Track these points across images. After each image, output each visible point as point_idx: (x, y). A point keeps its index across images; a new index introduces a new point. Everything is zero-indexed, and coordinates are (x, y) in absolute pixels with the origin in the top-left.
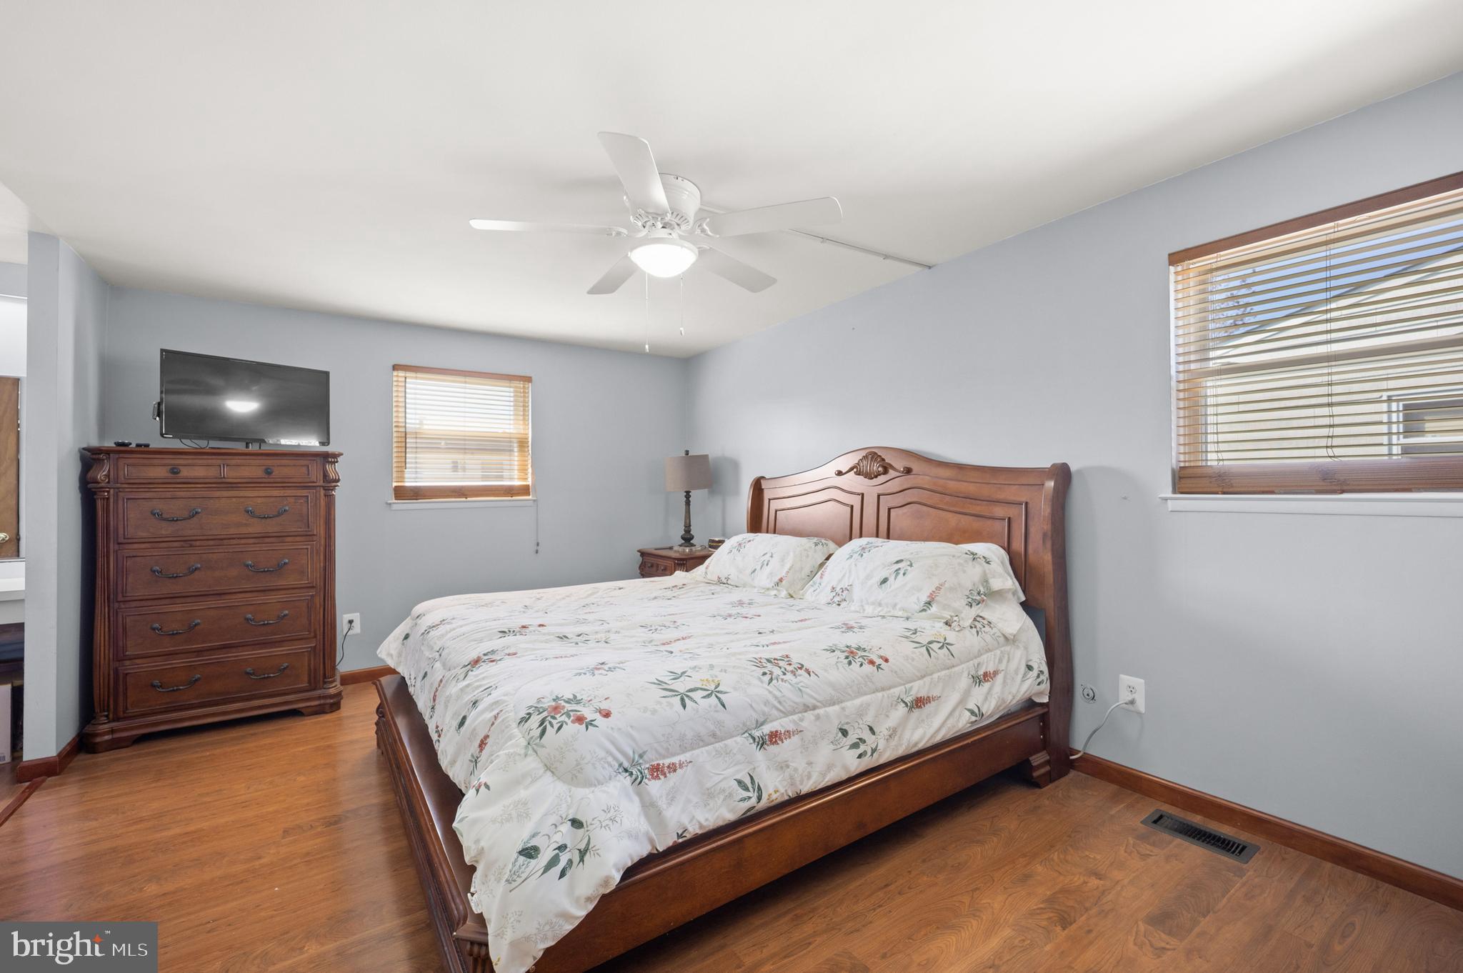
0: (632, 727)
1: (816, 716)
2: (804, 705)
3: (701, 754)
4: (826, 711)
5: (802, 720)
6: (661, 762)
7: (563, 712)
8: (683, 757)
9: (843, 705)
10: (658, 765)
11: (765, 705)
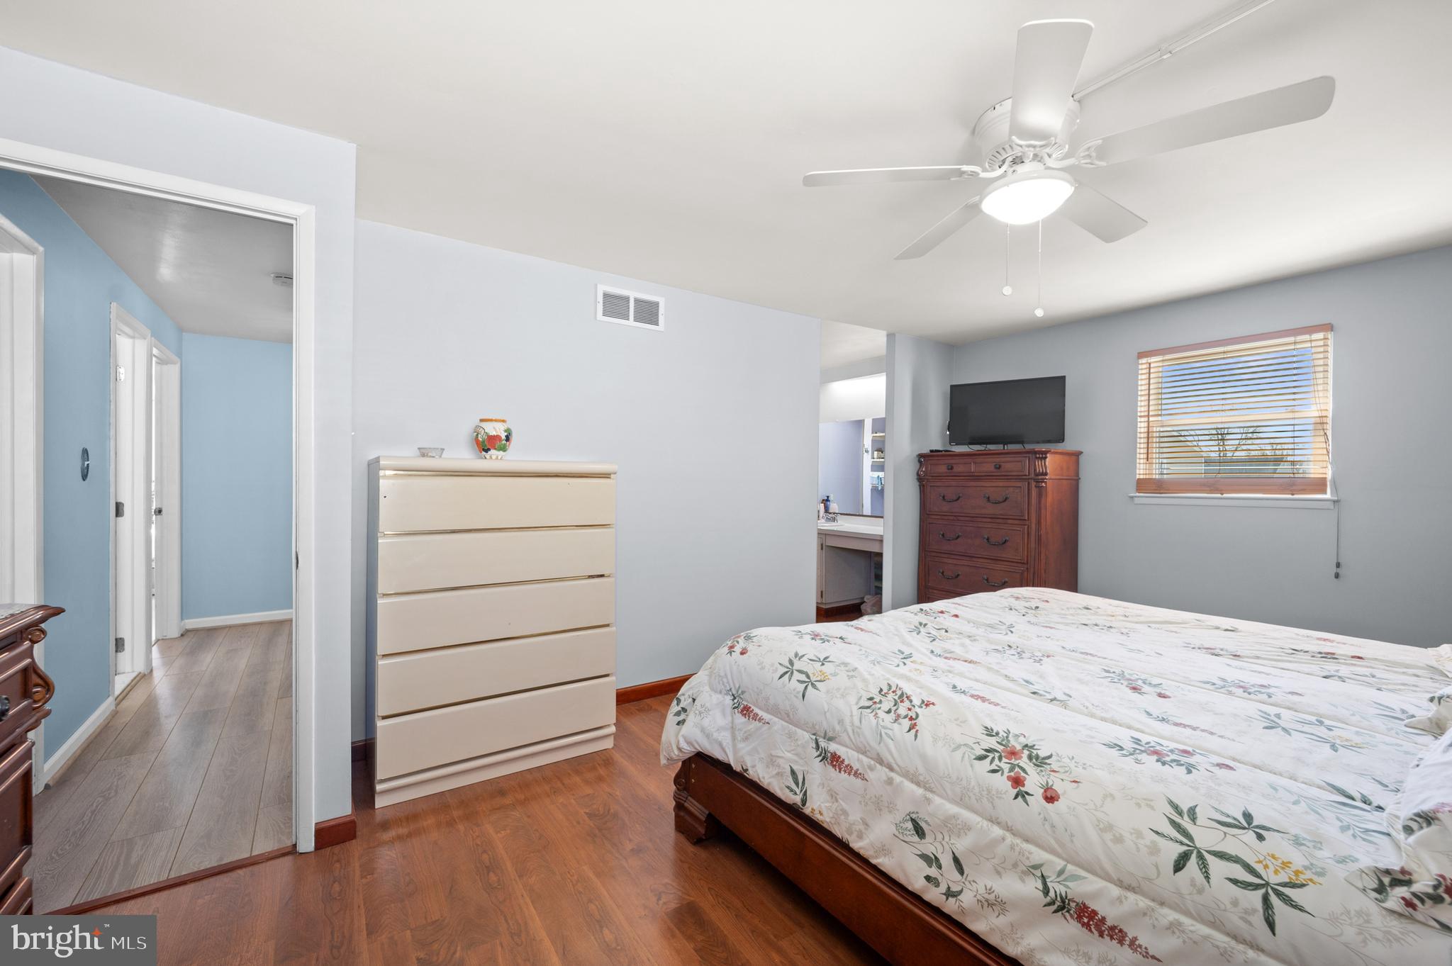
0: (745, 669)
1: (889, 779)
2: (878, 754)
3: (778, 724)
4: (902, 782)
5: (871, 769)
6: (753, 707)
7: (1013, 761)
8: (766, 716)
9: (929, 795)
10: (750, 707)
11: (839, 723)
